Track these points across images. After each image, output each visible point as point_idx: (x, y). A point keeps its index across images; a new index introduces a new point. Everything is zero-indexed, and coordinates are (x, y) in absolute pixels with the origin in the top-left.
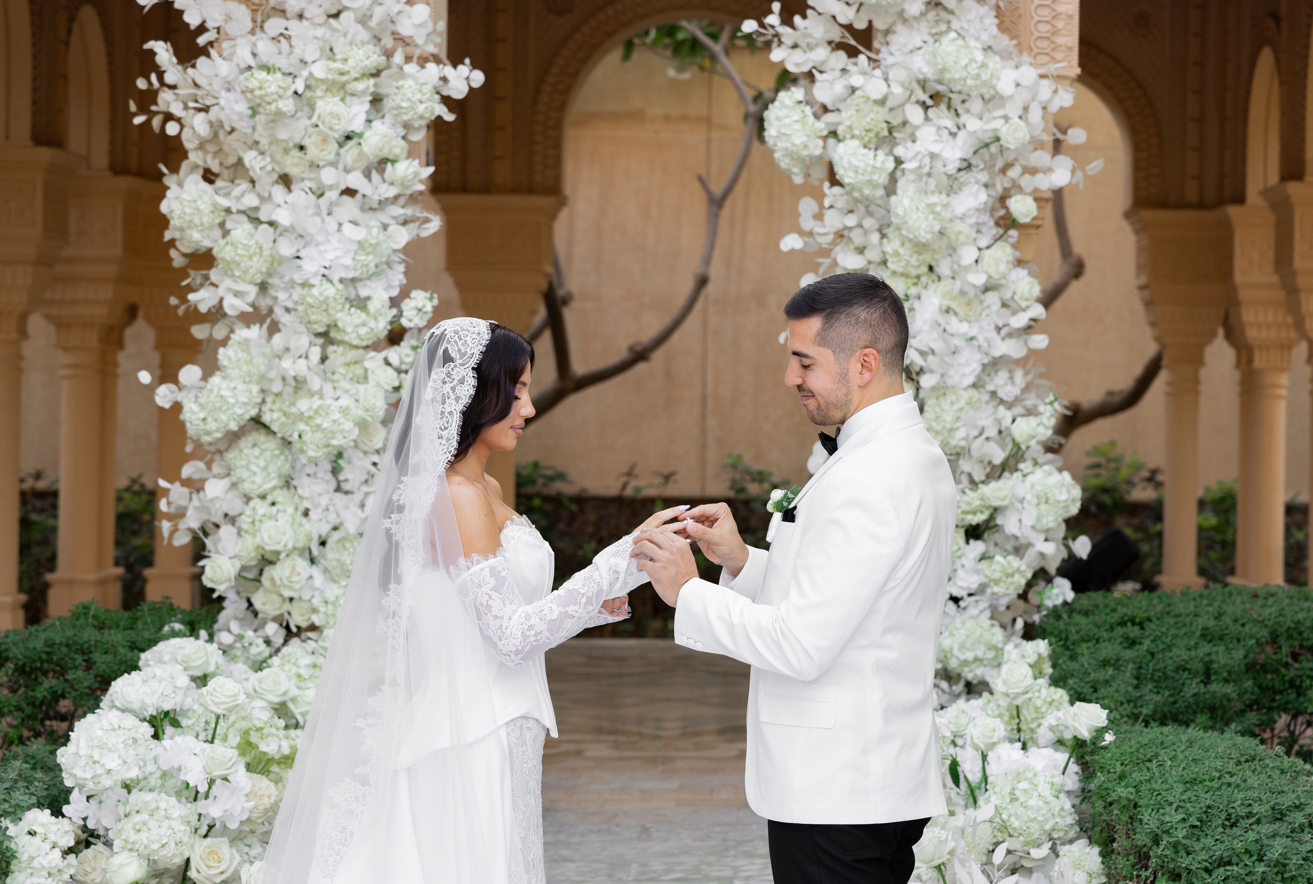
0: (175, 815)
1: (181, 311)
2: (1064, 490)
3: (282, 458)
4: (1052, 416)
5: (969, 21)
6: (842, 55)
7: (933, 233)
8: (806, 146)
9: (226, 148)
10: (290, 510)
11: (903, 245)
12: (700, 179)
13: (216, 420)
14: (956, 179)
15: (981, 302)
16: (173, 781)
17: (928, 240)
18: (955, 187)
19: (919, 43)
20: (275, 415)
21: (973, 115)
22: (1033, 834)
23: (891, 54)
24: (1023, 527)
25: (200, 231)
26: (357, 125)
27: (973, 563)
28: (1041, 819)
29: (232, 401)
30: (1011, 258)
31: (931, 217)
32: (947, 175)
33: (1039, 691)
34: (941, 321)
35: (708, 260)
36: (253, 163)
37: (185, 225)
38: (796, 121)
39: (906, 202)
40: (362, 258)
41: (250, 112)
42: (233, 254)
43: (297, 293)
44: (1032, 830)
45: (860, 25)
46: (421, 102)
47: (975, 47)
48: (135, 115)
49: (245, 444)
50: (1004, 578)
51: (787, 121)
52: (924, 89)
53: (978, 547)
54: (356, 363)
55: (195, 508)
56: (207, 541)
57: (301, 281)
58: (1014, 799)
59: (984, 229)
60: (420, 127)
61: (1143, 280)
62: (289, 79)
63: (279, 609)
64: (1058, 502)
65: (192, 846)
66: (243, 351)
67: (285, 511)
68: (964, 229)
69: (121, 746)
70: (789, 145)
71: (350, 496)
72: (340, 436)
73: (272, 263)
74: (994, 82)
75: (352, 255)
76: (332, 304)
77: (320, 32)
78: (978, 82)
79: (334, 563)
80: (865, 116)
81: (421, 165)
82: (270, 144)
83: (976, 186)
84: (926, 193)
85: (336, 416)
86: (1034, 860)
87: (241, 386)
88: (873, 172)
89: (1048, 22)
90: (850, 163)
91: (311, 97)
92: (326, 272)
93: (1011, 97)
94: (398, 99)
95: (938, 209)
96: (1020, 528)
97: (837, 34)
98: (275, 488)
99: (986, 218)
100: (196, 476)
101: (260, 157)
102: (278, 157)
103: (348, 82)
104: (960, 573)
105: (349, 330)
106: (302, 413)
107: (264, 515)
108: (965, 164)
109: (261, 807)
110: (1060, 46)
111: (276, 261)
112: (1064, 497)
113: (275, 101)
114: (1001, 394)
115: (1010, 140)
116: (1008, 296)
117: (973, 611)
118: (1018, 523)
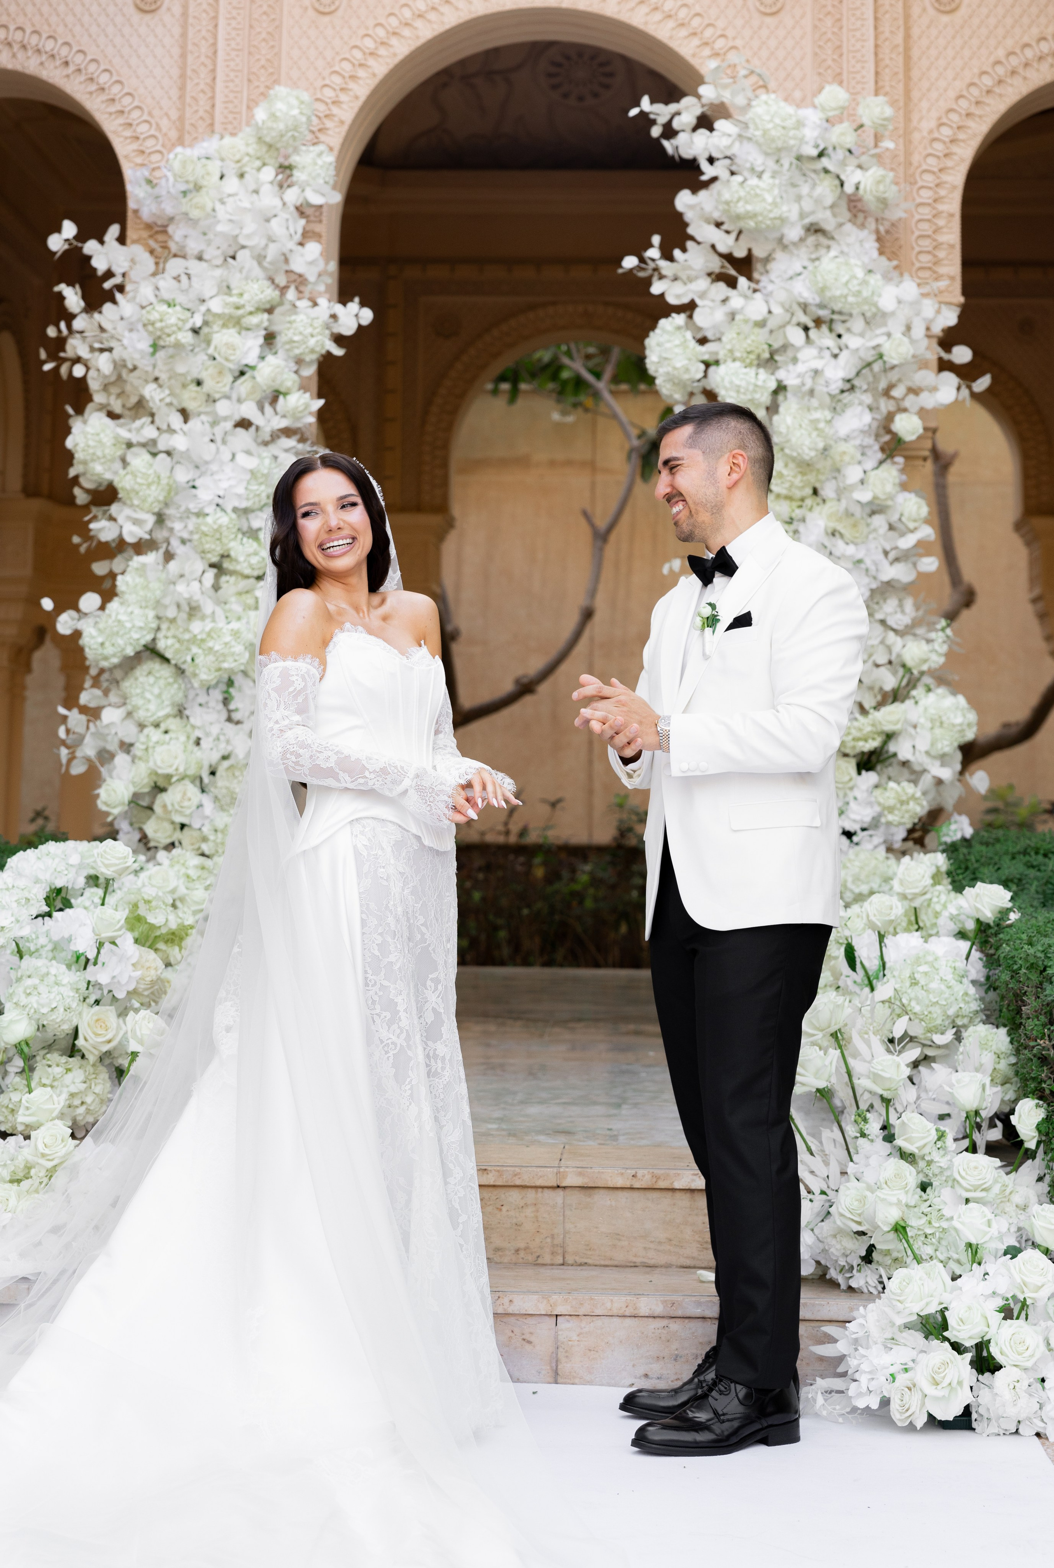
0: (65, 981)
1: (83, 549)
2: (959, 713)
3: (176, 686)
4: (944, 642)
5: (848, 245)
6: (722, 285)
7: (817, 450)
8: (687, 370)
9: (128, 388)
10: (183, 738)
11: (786, 465)
12: (585, 514)
13: (113, 645)
14: (839, 401)
15: (868, 525)
16: (64, 953)
17: (811, 458)
18: (838, 408)
19: (799, 269)
20: (170, 642)
21: (855, 334)
22: (935, 1019)
23: (772, 282)
24: (917, 753)
25: (103, 464)
26: (251, 358)
27: (865, 795)
28: (944, 1003)
29: (128, 625)
30: (897, 481)
31: (814, 434)
32: (830, 395)
33: (938, 897)
34: (827, 544)
35: (593, 593)
36: (153, 394)
37: (88, 458)
38: (676, 346)
39: (789, 420)
40: (255, 487)
41: (151, 350)
42: (132, 482)
43: (192, 523)
44: (935, 1016)
45: (740, 253)
46: (312, 336)
47: (856, 265)
48: (45, 362)
49: (141, 672)
50: (898, 806)
51: (668, 345)
52: (805, 312)
53: (870, 777)
54: (247, 592)
55: (92, 734)
56: (102, 769)
57: (196, 510)
58: (914, 983)
59: (869, 452)
60: (311, 362)
61: (1037, 591)
62: (189, 314)
63: (170, 836)
64: (954, 725)
65: (80, 1014)
66: (141, 576)
67: (177, 739)
68: (850, 449)
69: (14, 905)
70: (670, 369)
71: (239, 726)
72: (230, 659)
73: (169, 492)
74: (876, 298)
75: (244, 484)
76: (225, 533)
77: (218, 272)
78: (860, 300)
79: (224, 791)
80: (746, 338)
81: (312, 398)
82: (170, 378)
83: (860, 408)
84: (809, 410)
85: (228, 638)
86: (939, 1047)
87: (137, 611)
88: (755, 391)
89: (929, 252)
90: (731, 382)
91: (209, 333)
92: (220, 501)
93: (893, 314)
94: (290, 334)
95: (822, 425)
96: (914, 754)
97: (716, 264)
98: (167, 716)
99: (870, 441)
100: (92, 705)
101: (159, 390)
102: (178, 391)
103: (243, 316)
104: (853, 805)
105: (241, 559)
106: (195, 636)
107: (157, 743)
108: (848, 386)
109: (148, 979)
110: (942, 244)
111: (173, 490)
112: (959, 720)
113: (174, 332)
114: (891, 622)
115: (894, 355)
116: (894, 518)
117: (867, 846)
118: (911, 749)
